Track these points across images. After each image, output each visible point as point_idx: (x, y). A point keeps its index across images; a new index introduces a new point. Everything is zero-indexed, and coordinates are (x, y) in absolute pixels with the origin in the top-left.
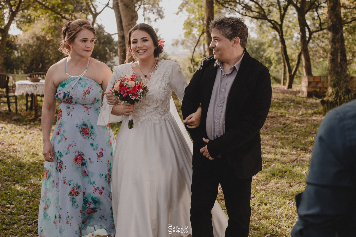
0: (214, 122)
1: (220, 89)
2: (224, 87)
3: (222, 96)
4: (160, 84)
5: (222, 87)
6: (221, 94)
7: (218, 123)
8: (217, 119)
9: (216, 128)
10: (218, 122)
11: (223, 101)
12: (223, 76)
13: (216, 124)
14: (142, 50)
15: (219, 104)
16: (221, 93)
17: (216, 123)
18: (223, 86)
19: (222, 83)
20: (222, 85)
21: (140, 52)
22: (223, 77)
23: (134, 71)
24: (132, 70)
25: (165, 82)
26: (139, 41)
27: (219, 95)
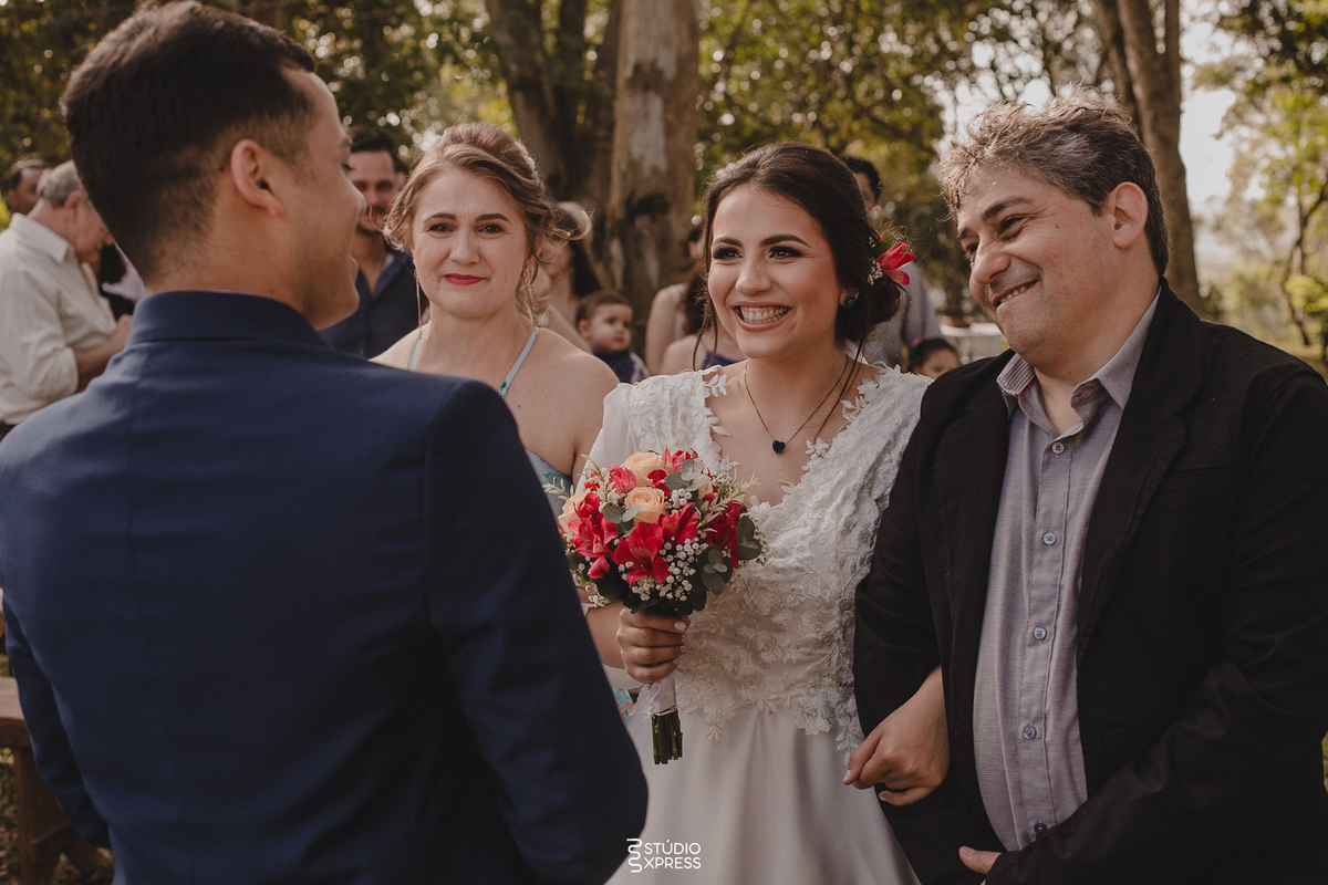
0: (1011, 738)
1: (1031, 533)
2: (1055, 522)
3: (1043, 575)
4: (848, 509)
5: (1040, 520)
6: (1040, 563)
7: (1038, 745)
8: (1027, 717)
9: (1026, 776)
10: (1033, 737)
11: (1053, 608)
12: (1041, 457)
13: (1024, 755)
14: (761, 307)
15: (1030, 630)
16: (1037, 558)
17: (1028, 748)
18: (1048, 515)
19: (1043, 499)
20: (1041, 512)
21: (749, 314)
22: (1047, 464)
23: (714, 420)
24: (708, 411)
25: (877, 501)
26: (750, 252)
27: (1030, 570)
